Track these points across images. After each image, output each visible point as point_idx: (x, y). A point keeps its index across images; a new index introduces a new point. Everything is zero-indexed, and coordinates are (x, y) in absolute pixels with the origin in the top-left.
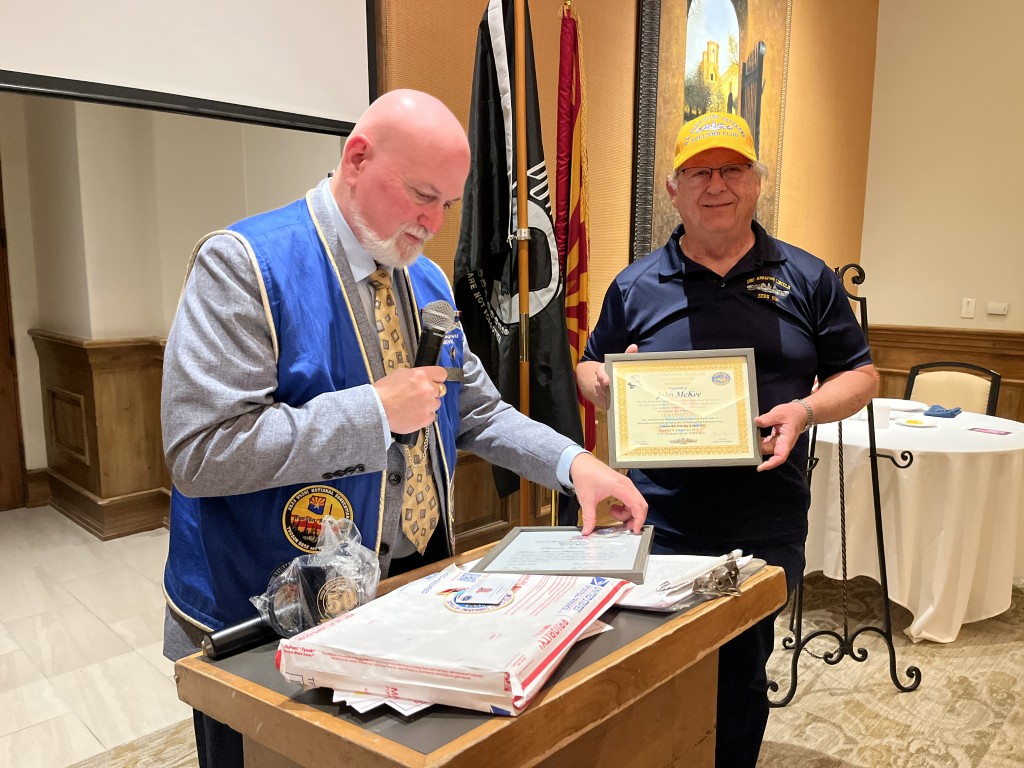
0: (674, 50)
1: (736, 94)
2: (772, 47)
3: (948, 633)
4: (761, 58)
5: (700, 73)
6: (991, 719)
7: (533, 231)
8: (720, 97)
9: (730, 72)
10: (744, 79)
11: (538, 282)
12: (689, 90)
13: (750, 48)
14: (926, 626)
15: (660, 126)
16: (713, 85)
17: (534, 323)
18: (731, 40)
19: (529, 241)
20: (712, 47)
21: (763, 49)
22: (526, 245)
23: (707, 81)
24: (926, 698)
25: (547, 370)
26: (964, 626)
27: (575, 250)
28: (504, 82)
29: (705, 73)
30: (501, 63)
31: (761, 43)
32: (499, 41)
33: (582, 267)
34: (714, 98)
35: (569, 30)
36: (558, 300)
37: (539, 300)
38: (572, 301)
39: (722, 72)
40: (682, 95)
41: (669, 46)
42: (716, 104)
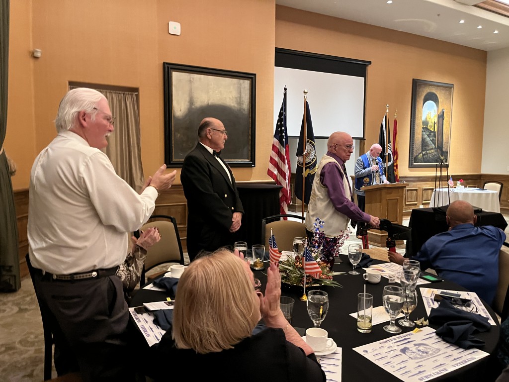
1: (436, 121)
2: (447, 110)
4: (443, 112)
5: (426, 119)
7: (389, 154)
8: (432, 122)
9: (434, 117)
10: (439, 117)
11: (389, 161)
12: (423, 123)
13: (440, 110)
15: (416, 130)
16: (430, 121)
17: (388, 167)
18: (435, 111)
20: (429, 113)
22: (387, 156)
23: (428, 120)
25: (390, 175)
27: (396, 156)
28: (385, 132)
29: (428, 118)
30: (384, 129)
31: (443, 109)
32: (384, 126)
33: (397, 159)
35: (395, 122)
36: (393, 164)
37: (389, 164)
38: (395, 164)
39: (432, 117)
40: (421, 124)
41: (418, 115)
42: (431, 124)
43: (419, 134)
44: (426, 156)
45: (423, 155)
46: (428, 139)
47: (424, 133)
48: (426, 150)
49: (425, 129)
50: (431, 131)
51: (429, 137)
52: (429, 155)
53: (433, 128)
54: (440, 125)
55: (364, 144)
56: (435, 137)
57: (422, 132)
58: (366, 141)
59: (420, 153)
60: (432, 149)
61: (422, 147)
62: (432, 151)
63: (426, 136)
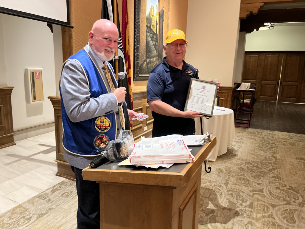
0: (144, 7)
1: (158, 21)
2: (166, 8)
3: (214, 159)
4: (163, 11)
5: (150, 15)
6: (228, 177)
7: (119, 57)
8: (154, 21)
9: (156, 15)
10: (160, 17)
11: (121, 70)
12: (147, 19)
13: (161, 9)
14: (210, 158)
15: (141, 28)
16: (153, 18)
18: (157, 6)
19: (118, 60)
20: (152, 7)
21: (164, 9)
22: (117, 61)
23: (151, 17)
24: (213, 174)
26: (218, 157)
29: (151, 14)
31: (163, 7)
33: (129, 67)
34: (153, 21)
36: (126, 76)
39: (155, 14)
40: (146, 20)
41: (142, 7)
42: (154, 23)
43: (143, 34)
44: (150, 65)
45: (148, 64)
46: (151, 43)
47: (148, 34)
48: (150, 58)
49: (149, 28)
50: (154, 34)
51: (152, 41)
52: (152, 64)
53: (155, 28)
54: (161, 28)
55: (71, 37)
56: (157, 42)
57: (146, 31)
58: (74, 32)
59: (145, 61)
60: (154, 56)
61: (147, 53)
62: (155, 59)
63: (150, 39)
